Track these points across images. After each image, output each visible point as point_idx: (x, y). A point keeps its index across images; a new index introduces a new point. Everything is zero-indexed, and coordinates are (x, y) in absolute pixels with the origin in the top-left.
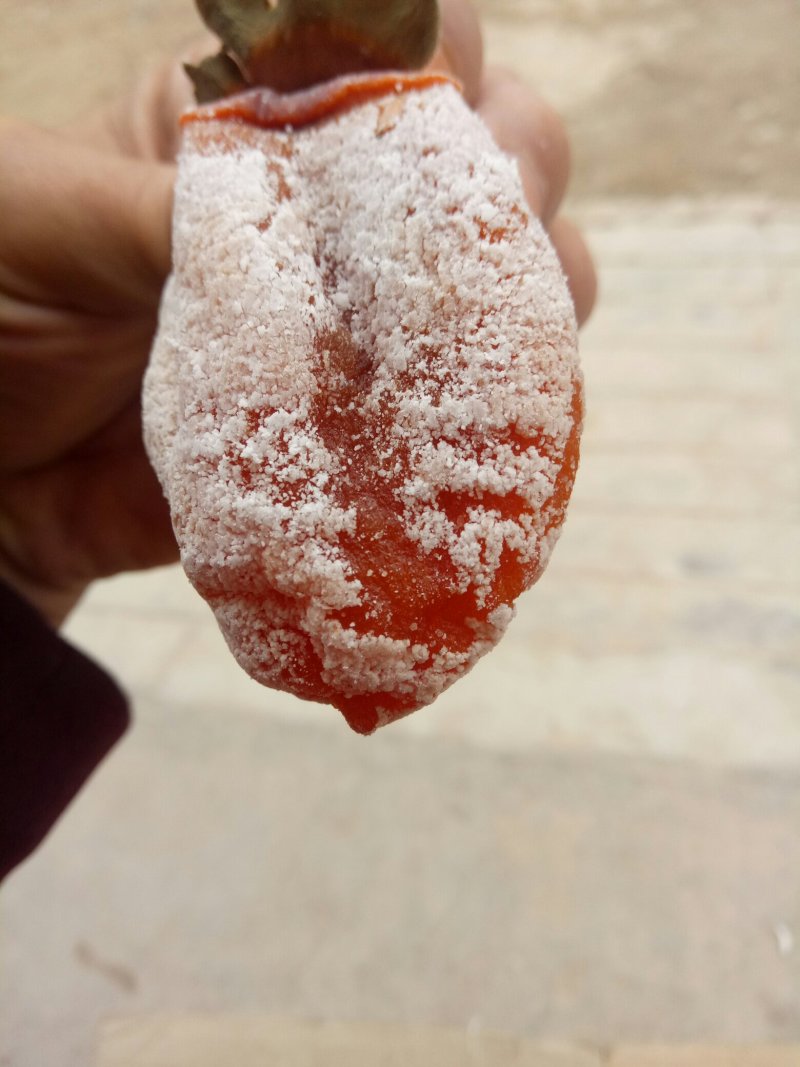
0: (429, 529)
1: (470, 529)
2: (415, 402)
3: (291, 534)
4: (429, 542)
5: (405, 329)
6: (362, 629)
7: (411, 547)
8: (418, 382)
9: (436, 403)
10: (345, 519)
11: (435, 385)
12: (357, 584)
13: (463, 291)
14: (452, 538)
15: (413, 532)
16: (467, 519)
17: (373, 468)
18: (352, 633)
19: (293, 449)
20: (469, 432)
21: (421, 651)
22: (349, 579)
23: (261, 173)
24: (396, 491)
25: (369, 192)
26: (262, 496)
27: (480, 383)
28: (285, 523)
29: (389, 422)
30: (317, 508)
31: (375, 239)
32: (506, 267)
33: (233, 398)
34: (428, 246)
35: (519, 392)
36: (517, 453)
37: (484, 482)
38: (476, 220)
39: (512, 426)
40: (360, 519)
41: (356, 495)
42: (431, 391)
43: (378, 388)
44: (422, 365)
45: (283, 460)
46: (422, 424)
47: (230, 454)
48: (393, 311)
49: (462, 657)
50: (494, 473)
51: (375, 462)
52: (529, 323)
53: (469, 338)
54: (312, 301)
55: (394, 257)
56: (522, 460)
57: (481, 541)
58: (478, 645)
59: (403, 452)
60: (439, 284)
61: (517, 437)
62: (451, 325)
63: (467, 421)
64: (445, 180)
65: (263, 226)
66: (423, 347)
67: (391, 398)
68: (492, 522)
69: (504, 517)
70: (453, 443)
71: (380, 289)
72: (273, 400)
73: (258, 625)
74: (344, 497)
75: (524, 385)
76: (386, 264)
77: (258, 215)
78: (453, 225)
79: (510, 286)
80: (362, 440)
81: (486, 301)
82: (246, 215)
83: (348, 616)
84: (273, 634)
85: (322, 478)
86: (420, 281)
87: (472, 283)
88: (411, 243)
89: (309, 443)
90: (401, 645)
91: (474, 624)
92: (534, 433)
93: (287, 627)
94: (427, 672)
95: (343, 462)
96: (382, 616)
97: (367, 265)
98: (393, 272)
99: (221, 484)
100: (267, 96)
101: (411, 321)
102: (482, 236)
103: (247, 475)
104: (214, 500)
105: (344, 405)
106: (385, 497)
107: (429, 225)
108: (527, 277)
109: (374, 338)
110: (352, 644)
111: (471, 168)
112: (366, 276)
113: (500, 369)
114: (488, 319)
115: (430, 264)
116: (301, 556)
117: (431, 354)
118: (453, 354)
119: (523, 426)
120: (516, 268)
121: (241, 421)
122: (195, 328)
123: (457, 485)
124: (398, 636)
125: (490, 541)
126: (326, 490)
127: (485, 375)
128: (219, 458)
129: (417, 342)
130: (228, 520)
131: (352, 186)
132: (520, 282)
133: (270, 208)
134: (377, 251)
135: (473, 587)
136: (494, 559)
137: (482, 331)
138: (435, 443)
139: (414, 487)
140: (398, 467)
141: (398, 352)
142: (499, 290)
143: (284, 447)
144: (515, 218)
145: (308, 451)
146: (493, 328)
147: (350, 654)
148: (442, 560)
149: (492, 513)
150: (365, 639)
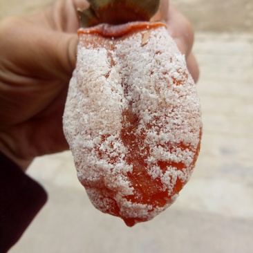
0: (155, 172)
1: (167, 173)
2: (152, 133)
3: (113, 173)
4: (155, 176)
5: (149, 110)
6: (133, 201)
7: (149, 177)
8: (153, 127)
9: (158, 134)
10: (129, 168)
11: (158, 128)
12: (133, 188)
13: (168, 100)
14: (162, 175)
15: (150, 173)
16: (166, 169)
17: (138, 152)
18: (130, 202)
19: (115, 147)
20: (168, 144)
21: (150, 207)
22: (130, 187)
23: (105, 57)
24: (145, 160)
25: (139, 65)
26: (105, 161)
27: (172, 129)
28: (112, 169)
29: (144, 139)
30: (122, 165)
31: (141, 81)
32: (181, 93)
33: (97, 131)
34: (157, 85)
35: (184, 132)
36: (182, 150)
37: (172, 159)
38: (173, 77)
39: (181, 143)
40: (134, 168)
41: (133, 160)
42: (156, 130)
43: (140, 127)
44: (154, 122)
45: (112, 150)
46: (154, 140)
47: (95, 148)
48: (146, 104)
49: (162, 208)
50: (175, 156)
51: (139, 150)
52: (188, 111)
53: (169, 115)
54: (121, 101)
55: (146, 88)
56: (184, 152)
57: (171, 176)
58: (167, 205)
59: (148, 148)
60: (160, 97)
61: (183, 146)
62: (164, 110)
63: (167, 140)
64: (163, 63)
65: (107, 76)
66: (155, 116)
67: (144, 131)
68: (174, 171)
69: (178, 169)
70: (163, 146)
71: (142, 97)
72: (110, 132)
73: (100, 196)
74: (129, 161)
75: (186, 131)
76: (144, 90)
77: (105, 72)
78: (165, 78)
79: (182, 99)
80: (135, 143)
81: (175, 104)
82: (102, 72)
83: (129, 198)
84: (105, 199)
85: (123, 156)
86: (154, 96)
87: (170, 98)
88: (152, 84)
89: (119, 145)
90: (145, 206)
91: (167, 199)
92: (188, 145)
93: (109, 198)
94: (151, 213)
95: (129, 150)
96: (140, 198)
97: (138, 89)
98: (146, 92)
99: (92, 157)
100: (106, 26)
101: (151, 108)
102: (174, 83)
103: (100, 155)
104: (90, 161)
105: (129, 132)
106: (141, 161)
107: (157, 77)
108: (187, 96)
109: (139, 111)
110: (130, 206)
111: (171, 59)
112: (137, 92)
113: (178, 125)
114: (175, 110)
115: (158, 90)
116: (116, 179)
117: (157, 119)
118: (164, 119)
119: (185, 143)
120: (185, 93)
121: (100, 138)
122: (85, 107)
123: (164, 160)
124: (144, 203)
125: (173, 176)
126: (124, 159)
127: (174, 127)
128: (92, 149)
129: (153, 115)
130: (94, 168)
131: (134, 63)
132: (185, 98)
133: (109, 70)
134: (141, 85)
135: (167, 189)
136: (174, 182)
137: (173, 113)
138: (158, 146)
139: (150, 159)
140: (146, 153)
141: (147, 117)
142: (179, 101)
143: (112, 146)
144: (184, 77)
145: (119, 147)
146: (177, 112)
147: (129, 208)
148: (158, 181)
149: (174, 168)
150: (134, 204)
